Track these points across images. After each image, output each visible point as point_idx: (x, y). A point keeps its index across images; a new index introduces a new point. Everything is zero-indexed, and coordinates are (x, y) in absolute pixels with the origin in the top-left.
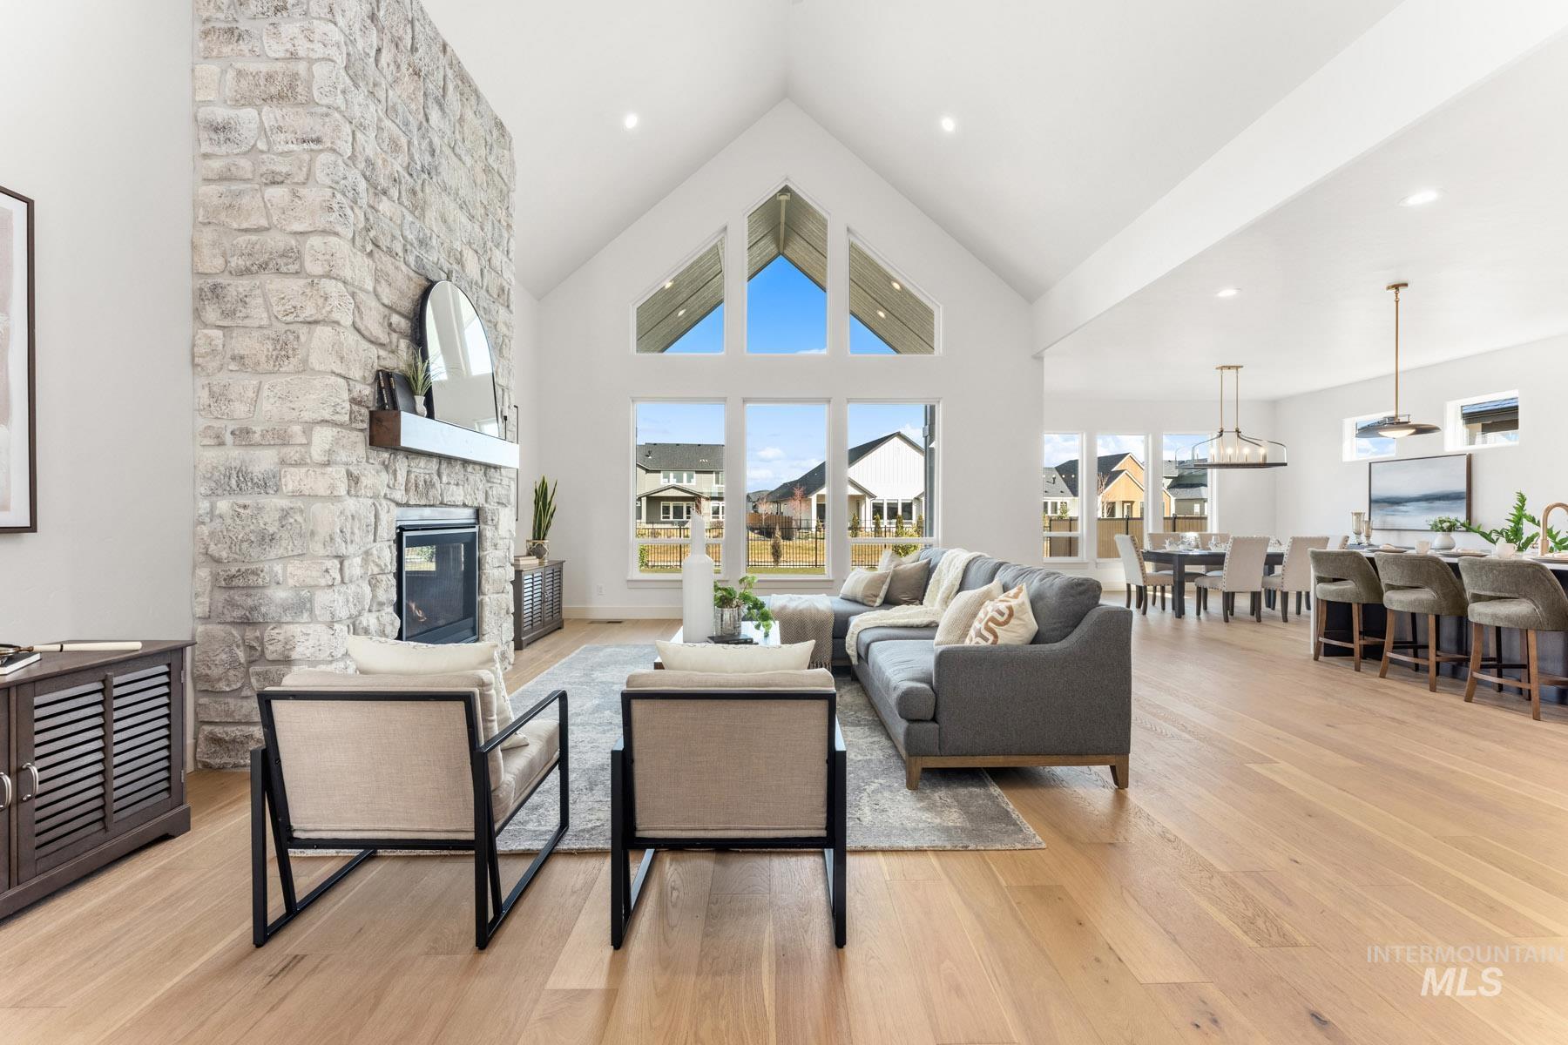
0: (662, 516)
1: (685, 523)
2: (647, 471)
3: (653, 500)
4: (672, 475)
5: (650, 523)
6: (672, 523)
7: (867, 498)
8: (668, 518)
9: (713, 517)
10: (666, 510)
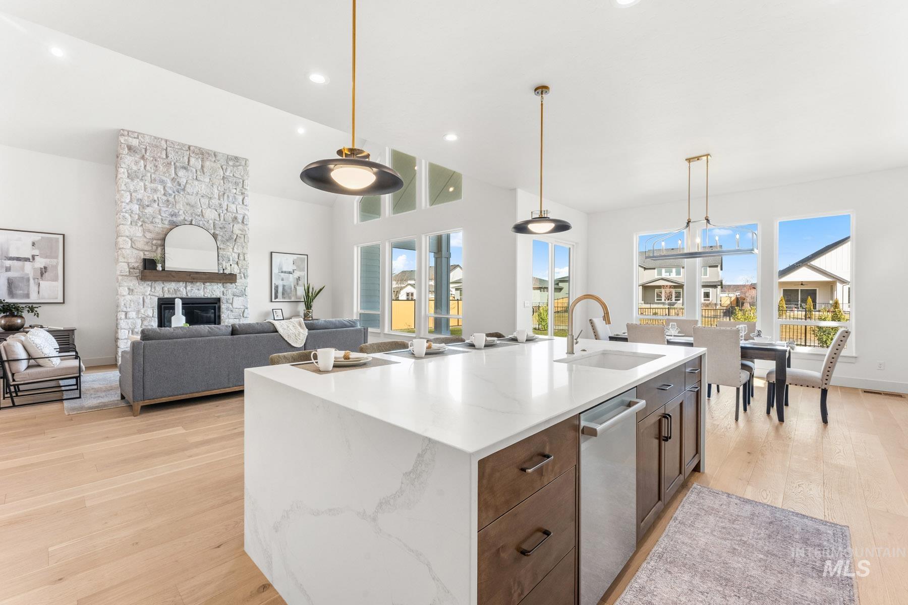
0: (656, 298)
1: (674, 304)
2: (645, 269)
3: (647, 289)
4: (663, 270)
5: (647, 303)
6: (664, 304)
7: (838, 283)
8: (661, 300)
9: (705, 300)
10: (659, 296)
